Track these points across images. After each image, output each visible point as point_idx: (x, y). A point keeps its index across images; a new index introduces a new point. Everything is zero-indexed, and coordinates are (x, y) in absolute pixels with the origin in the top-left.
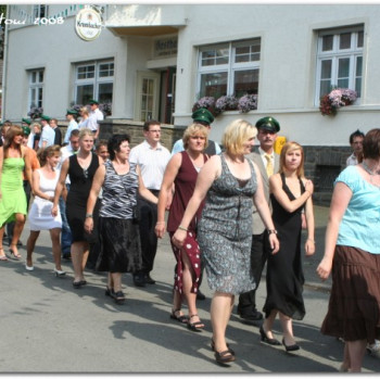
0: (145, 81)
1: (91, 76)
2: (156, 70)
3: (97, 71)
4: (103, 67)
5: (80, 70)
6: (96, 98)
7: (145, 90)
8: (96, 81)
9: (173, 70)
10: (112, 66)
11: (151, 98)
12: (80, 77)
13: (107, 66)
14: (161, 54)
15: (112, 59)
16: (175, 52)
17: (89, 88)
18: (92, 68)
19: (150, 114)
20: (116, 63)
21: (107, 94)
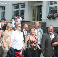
0: (34, 9)
1: (18, 8)
2: (36, 6)
3: (20, 7)
5: (15, 6)
7: (33, 12)
8: (20, 9)
9: (41, 6)
10: (24, 5)
11: (35, 14)
12: (15, 8)
15: (24, 3)
17: (18, 11)
18: (18, 6)
19: (35, 19)
20: (25, 4)
21: (23, 13)
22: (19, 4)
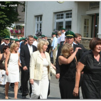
0: (85, 20)
5: (57, 16)
7: (85, 24)
9: (98, 15)
12: (57, 19)
13: (69, 14)
14: (92, 8)
17: (61, 23)
18: (62, 15)
20: (72, 12)
22: (63, 12)
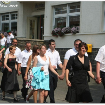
1: (8, 19)
2: (35, 16)
3: (10, 17)
4: (13, 15)
6: (10, 29)
8: (10, 21)
10: (17, 15)
11: (34, 29)
15: (17, 12)
16: (44, 9)
19: (33, 35)
21: (14, 27)
